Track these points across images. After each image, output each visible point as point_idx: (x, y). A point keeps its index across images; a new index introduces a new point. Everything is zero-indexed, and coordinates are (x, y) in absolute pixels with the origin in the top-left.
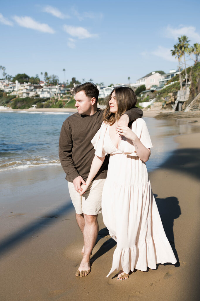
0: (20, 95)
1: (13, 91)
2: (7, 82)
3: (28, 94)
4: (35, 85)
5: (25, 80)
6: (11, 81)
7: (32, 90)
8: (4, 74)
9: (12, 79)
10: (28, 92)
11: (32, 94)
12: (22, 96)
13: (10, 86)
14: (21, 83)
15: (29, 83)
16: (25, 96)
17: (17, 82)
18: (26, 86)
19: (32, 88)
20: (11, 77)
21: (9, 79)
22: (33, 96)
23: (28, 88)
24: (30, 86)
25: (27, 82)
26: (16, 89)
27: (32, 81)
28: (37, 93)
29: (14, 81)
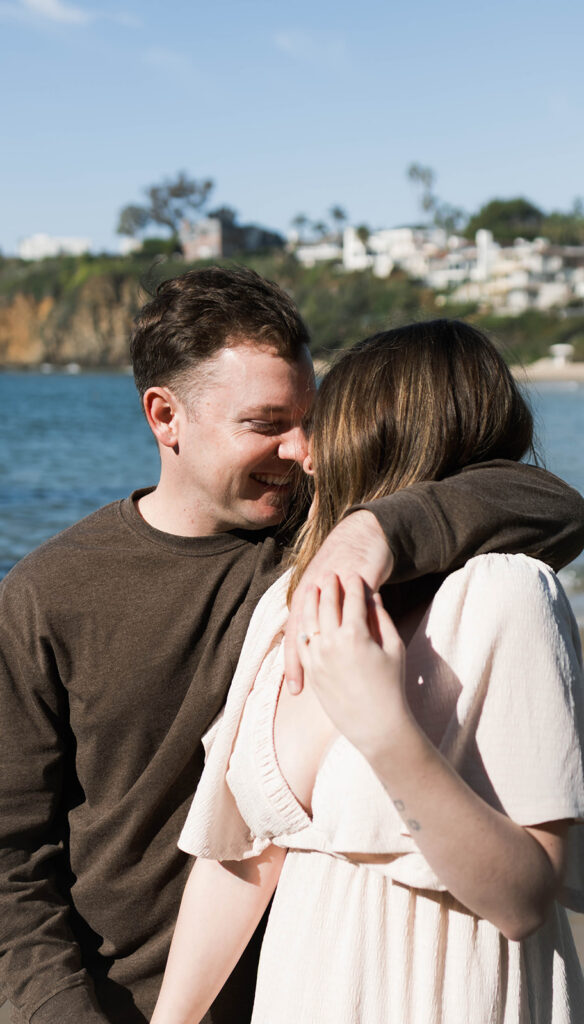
0: (497, 300)
1: (466, 281)
2: (438, 238)
3: (533, 293)
4: (570, 251)
5: (520, 226)
6: (458, 234)
7: (550, 277)
8: (428, 203)
9: (462, 225)
10: (535, 284)
11: (551, 295)
12: (505, 304)
13: (453, 258)
14: (505, 240)
15: (540, 244)
16: (518, 304)
17: (484, 237)
18: (528, 255)
19: (555, 264)
20: (458, 214)
21: (448, 224)
22: (555, 308)
23: (536, 264)
24: (546, 255)
25: (530, 237)
26: (478, 273)
27: (558, 231)
28: (573, 289)
29: (470, 236)
